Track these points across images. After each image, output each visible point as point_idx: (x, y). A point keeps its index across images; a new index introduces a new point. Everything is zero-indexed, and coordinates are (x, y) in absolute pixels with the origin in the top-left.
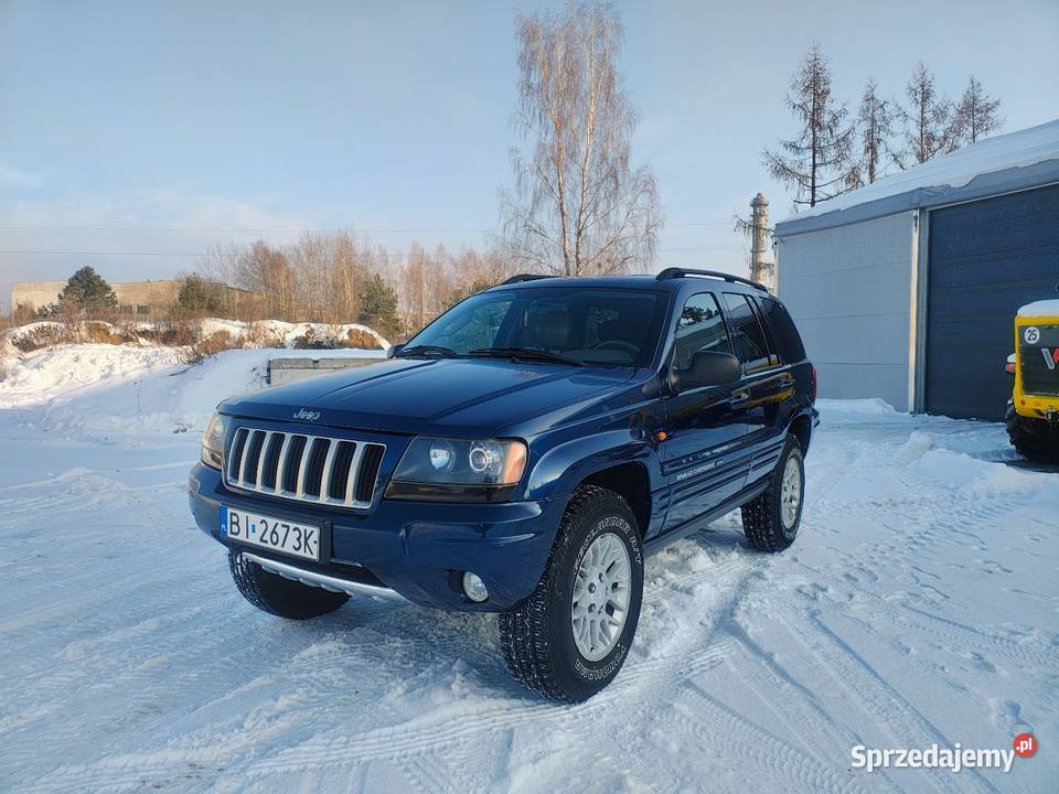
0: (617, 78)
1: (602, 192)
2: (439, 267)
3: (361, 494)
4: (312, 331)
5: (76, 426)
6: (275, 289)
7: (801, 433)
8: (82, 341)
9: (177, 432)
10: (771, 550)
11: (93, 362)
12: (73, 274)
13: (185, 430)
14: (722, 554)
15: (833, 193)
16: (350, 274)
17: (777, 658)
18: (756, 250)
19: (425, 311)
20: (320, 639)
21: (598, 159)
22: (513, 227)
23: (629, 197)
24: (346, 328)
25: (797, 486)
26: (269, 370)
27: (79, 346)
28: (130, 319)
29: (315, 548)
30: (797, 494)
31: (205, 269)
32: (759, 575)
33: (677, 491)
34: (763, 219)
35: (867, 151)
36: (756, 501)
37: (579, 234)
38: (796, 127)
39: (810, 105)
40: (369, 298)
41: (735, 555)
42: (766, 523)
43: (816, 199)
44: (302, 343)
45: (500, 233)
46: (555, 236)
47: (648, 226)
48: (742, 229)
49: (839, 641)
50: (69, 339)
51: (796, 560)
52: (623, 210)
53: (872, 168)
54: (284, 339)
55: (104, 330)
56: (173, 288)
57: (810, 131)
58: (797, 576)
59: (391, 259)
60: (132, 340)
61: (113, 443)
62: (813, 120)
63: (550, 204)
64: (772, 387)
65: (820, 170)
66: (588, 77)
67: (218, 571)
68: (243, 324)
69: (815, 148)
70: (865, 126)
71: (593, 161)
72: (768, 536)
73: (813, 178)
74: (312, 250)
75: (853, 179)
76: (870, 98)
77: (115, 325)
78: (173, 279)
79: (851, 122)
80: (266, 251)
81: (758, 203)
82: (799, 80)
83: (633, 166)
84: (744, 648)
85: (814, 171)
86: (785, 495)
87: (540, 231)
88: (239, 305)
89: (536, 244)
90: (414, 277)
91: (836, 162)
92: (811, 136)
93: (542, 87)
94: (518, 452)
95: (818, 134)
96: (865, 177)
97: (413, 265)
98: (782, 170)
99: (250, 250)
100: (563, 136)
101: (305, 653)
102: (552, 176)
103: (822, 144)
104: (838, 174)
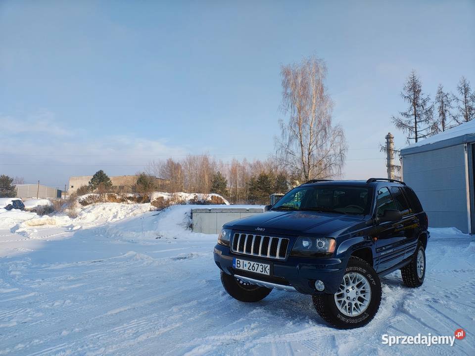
0: (324, 89)
1: (319, 137)
2: (244, 168)
3: (281, 255)
4: (196, 196)
5: (120, 235)
6: (176, 178)
7: (423, 240)
8: (106, 201)
9: (157, 238)
10: (414, 287)
11: (110, 210)
12: (95, 173)
13: (160, 238)
14: (394, 287)
15: (425, 134)
16: (207, 172)
17: (422, 320)
18: (389, 158)
19: (238, 186)
20: (255, 308)
21: (317, 123)
22: (280, 152)
23: (332, 138)
24: (211, 195)
25: (423, 262)
26: (192, 213)
27: (105, 203)
28: (125, 192)
29: (268, 271)
30: (423, 265)
31: (148, 171)
32: (410, 295)
33: (381, 259)
34: (392, 144)
35: (440, 115)
36: (406, 266)
37: (309, 154)
38: (407, 106)
39: (412, 97)
40: (215, 182)
41: (399, 288)
42: (411, 275)
43: (418, 137)
44: (193, 202)
45: (275, 155)
46: (298, 155)
47: (341, 150)
48: (384, 151)
49: (445, 316)
50: (101, 201)
51: (424, 290)
52: (329, 144)
53: (443, 122)
54: (185, 200)
55: (114, 197)
56: (134, 178)
57: (413, 108)
58: (426, 295)
59: (224, 165)
60: (125, 201)
61: (136, 243)
62: (414, 103)
63: (297, 142)
64: (411, 222)
65: (419, 124)
66: (312, 89)
67: (205, 287)
68: (169, 194)
69: (416, 115)
70: (439, 104)
71: (315, 123)
72: (412, 280)
73: (416, 128)
74: (191, 162)
75: (435, 127)
76: (440, 92)
77: (118, 195)
78: (134, 174)
79: (432, 103)
80: (172, 163)
81: (389, 137)
82: (407, 86)
83: (333, 125)
84: (409, 318)
85: (416, 125)
86: (418, 265)
87: (292, 153)
88: (161, 185)
89: (290, 158)
90: (233, 172)
91: (426, 120)
92: (414, 110)
93: (292, 94)
94: (333, 242)
95: (417, 108)
96: (440, 127)
97: (233, 168)
98: (401, 125)
99: (166, 162)
100: (302, 113)
101: (252, 313)
102: (297, 130)
103: (419, 113)
104: (427, 126)
